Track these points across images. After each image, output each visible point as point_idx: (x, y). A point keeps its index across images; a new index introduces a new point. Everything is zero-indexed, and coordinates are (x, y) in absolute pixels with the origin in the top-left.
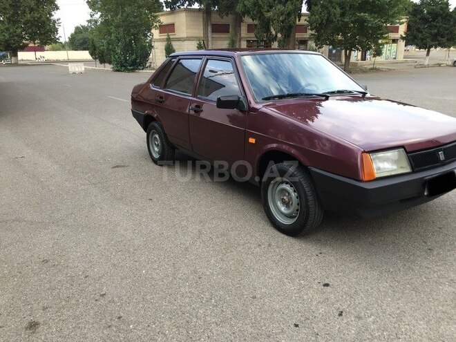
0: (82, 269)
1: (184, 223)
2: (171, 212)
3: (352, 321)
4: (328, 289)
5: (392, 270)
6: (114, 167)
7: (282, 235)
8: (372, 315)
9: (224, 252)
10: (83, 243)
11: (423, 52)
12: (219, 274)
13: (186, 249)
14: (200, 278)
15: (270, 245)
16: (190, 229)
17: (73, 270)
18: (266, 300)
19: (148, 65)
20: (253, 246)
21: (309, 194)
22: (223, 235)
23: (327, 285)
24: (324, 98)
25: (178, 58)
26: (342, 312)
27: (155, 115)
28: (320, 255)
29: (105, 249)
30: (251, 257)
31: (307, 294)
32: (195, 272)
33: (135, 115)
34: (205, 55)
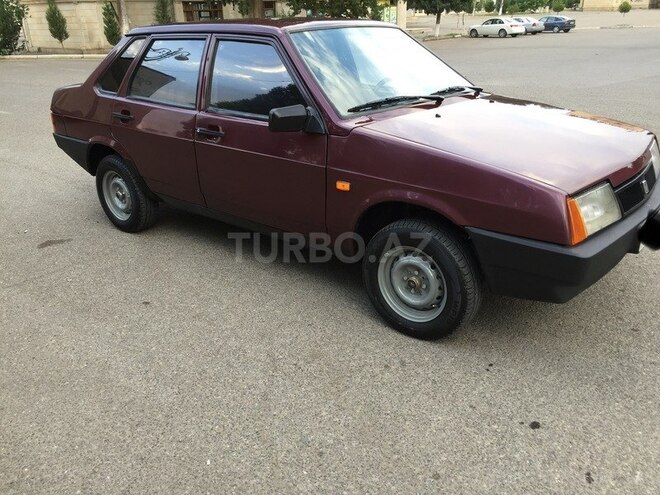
0: (78, 481)
1: (233, 342)
2: (198, 323)
3: (613, 488)
4: (541, 433)
5: (610, 377)
6: (43, 246)
7: (413, 341)
8: (635, 469)
9: (334, 390)
10: (53, 421)
11: (433, 18)
12: (349, 440)
13: (265, 397)
14: (321, 454)
15: (403, 364)
16: (250, 354)
17: (58, 487)
18: (460, 478)
19: (19, 45)
20: (377, 370)
21: (465, 271)
22: (314, 356)
23: (535, 425)
24: (434, 102)
25: (149, 38)
26: (588, 474)
27: (112, 143)
28: (491, 369)
29: (105, 425)
30: (384, 392)
31: (517, 450)
32: (305, 443)
33: (62, 143)
34: (212, 32)
